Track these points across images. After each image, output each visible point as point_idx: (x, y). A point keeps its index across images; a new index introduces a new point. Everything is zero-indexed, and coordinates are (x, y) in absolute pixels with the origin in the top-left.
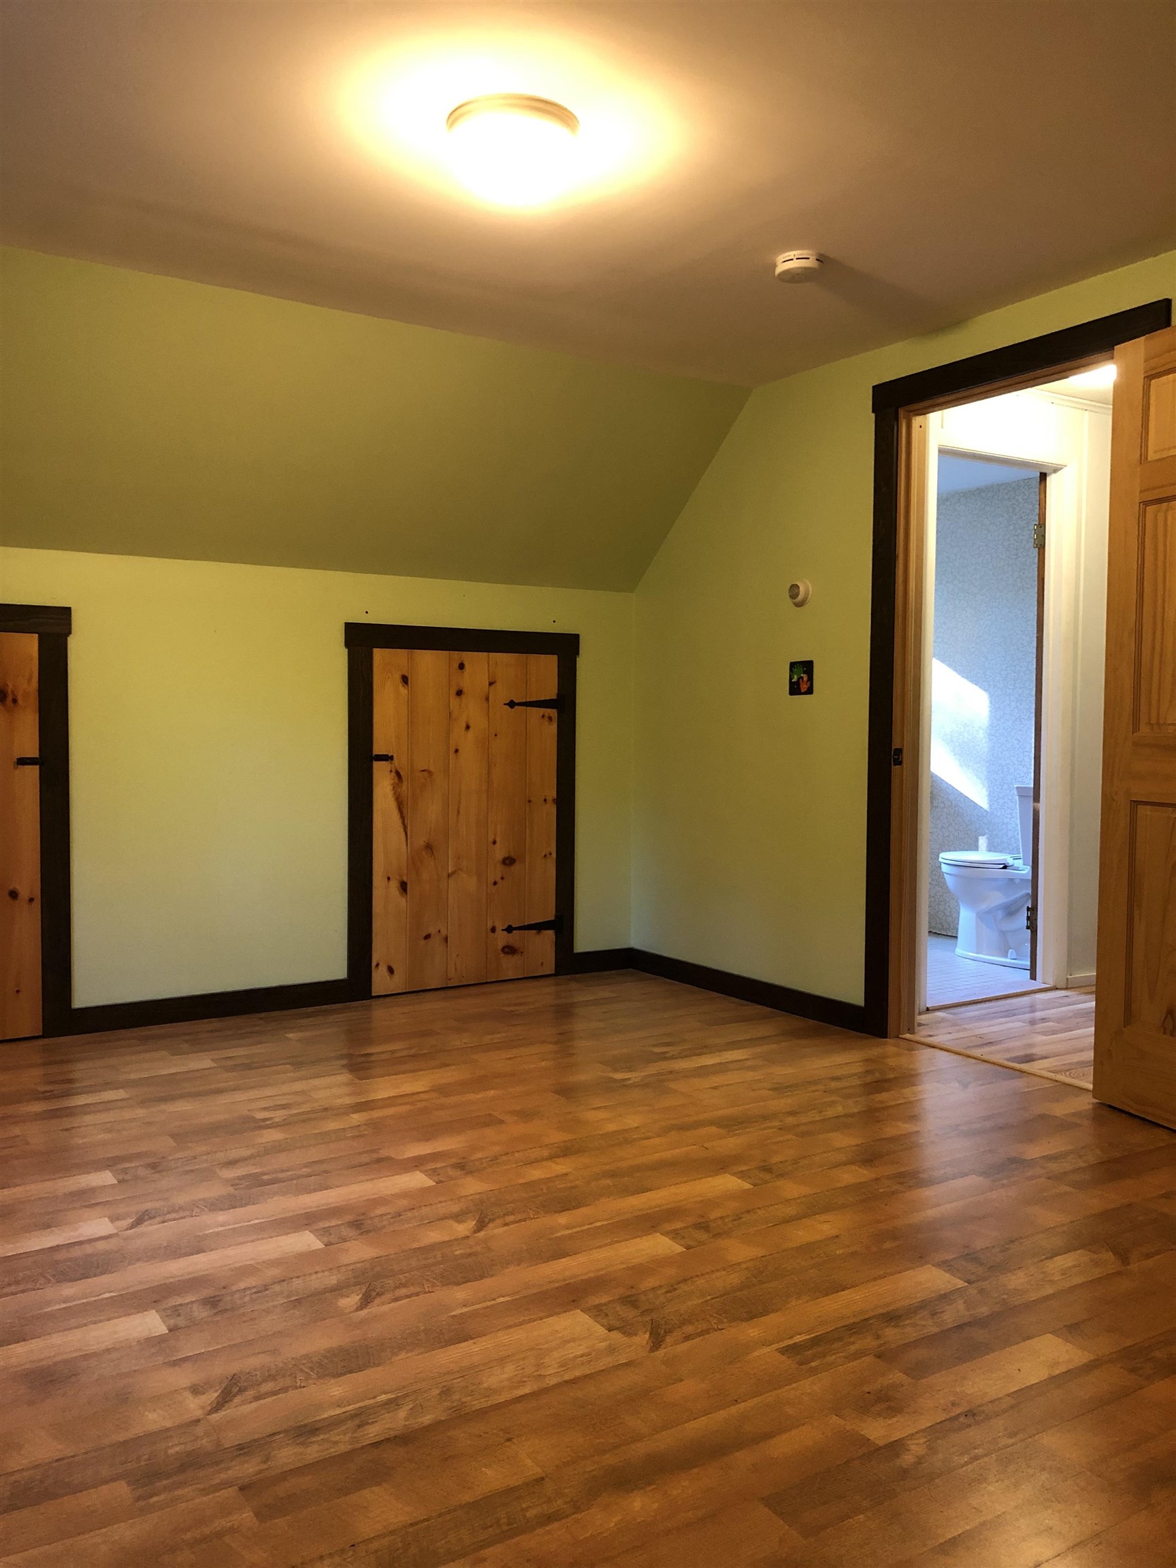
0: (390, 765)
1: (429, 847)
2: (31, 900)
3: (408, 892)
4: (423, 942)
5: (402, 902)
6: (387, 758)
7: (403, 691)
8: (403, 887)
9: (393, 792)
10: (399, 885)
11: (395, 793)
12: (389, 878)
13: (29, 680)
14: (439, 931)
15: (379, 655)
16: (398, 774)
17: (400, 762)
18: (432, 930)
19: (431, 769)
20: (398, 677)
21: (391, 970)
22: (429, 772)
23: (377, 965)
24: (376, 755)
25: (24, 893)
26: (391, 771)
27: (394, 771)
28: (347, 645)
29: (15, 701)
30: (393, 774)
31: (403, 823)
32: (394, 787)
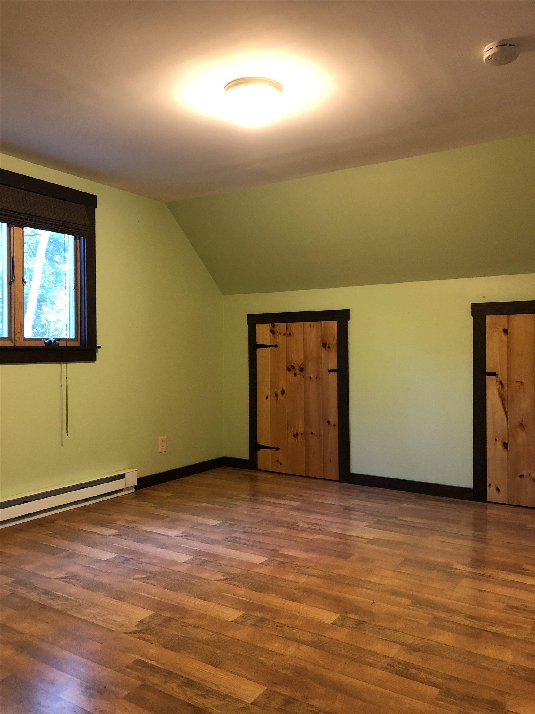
0: (496, 378)
1: (521, 425)
2: (335, 425)
3: (509, 448)
4: (519, 479)
5: (505, 453)
6: (494, 374)
7: (504, 337)
8: (505, 445)
9: (498, 393)
10: (502, 444)
11: (499, 393)
12: (496, 440)
13: (334, 340)
14: (530, 475)
15: (489, 319)
16: (501, 383)
17: (503, 376)
18: (524, 473)
19: (523, 381)
20: (501, 330)
21: (498, 490)
22: (522, 383)
23: (490, 485)
24: (488, 372)
25: (332, 423)
26: (497, 381)
27: (498, 381)
28: (472, 315)
29: (329, 347)
30: (498, 383)
31: (505, 410)
32: (499, 390)
